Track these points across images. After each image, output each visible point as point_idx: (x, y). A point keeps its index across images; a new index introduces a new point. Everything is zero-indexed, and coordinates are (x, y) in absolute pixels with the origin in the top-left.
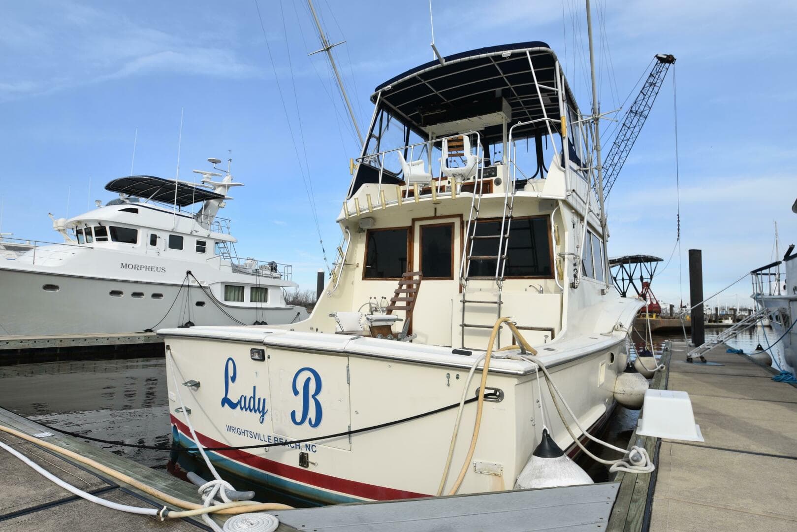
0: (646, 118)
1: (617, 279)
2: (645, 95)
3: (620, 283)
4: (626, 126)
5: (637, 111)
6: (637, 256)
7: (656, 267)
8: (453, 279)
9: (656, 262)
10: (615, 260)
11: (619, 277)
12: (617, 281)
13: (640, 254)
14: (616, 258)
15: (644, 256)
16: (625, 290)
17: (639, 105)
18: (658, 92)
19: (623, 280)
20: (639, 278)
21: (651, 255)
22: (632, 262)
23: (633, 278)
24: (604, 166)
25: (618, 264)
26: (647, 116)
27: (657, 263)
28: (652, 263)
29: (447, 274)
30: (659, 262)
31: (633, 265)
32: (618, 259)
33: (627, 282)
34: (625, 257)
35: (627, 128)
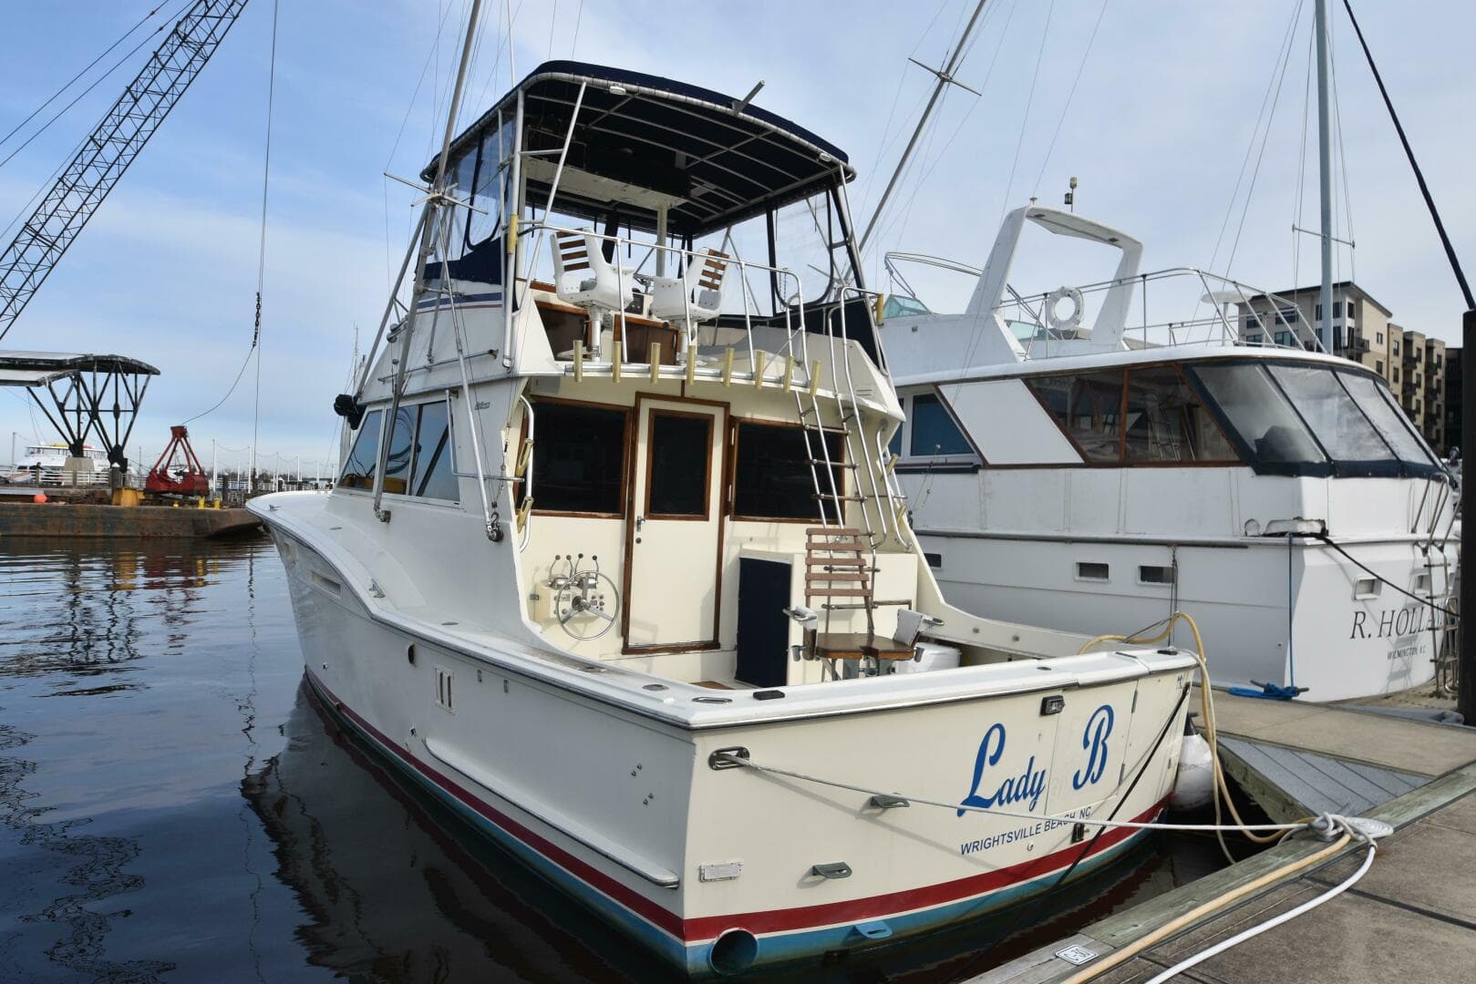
0: (206, 61)
1: (66, 407)
2: (209, 9)
3: (72, 417)
4: (159, 61)
5: (186, 36)
6: (112, 356)
7: (144, 387)
8: (707, 519)
9: (146, 376)
10: (65, 360)
11: (72, 404)
12: (66, 413)
13: (116, 354)
14: (68, 358)
15: (125, 358)
16: (82, 436)
17: (194, 24)
18: (237, 16)
19: (79, 411)
20: (112, 409)
21: (139, 360)
22: (99, 370)
23: (100, 407)
24: (97, 137)
25: (70, 371)
26: (208, 58)
27: (148, 379)
28: (139, 376)
29: (696, 509)
30: (153, 377)
31: (102, 376)
32: (70, 360)
33: (85, 417)
34: (86, 357)
35: (159, 66)
